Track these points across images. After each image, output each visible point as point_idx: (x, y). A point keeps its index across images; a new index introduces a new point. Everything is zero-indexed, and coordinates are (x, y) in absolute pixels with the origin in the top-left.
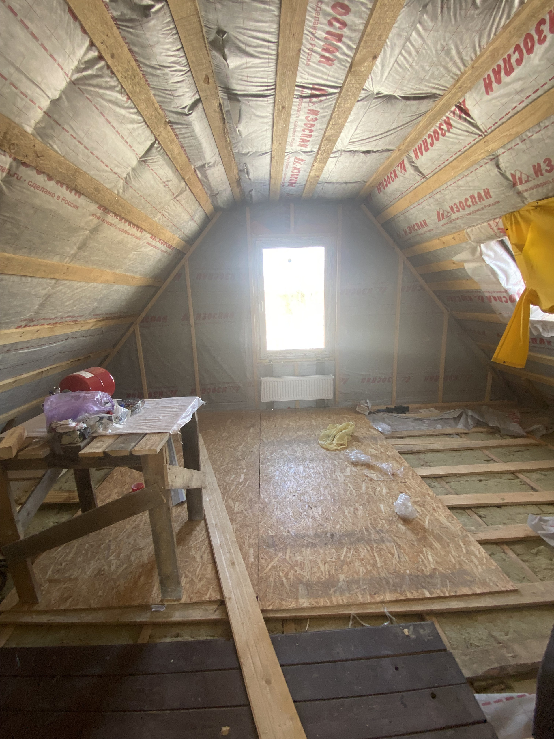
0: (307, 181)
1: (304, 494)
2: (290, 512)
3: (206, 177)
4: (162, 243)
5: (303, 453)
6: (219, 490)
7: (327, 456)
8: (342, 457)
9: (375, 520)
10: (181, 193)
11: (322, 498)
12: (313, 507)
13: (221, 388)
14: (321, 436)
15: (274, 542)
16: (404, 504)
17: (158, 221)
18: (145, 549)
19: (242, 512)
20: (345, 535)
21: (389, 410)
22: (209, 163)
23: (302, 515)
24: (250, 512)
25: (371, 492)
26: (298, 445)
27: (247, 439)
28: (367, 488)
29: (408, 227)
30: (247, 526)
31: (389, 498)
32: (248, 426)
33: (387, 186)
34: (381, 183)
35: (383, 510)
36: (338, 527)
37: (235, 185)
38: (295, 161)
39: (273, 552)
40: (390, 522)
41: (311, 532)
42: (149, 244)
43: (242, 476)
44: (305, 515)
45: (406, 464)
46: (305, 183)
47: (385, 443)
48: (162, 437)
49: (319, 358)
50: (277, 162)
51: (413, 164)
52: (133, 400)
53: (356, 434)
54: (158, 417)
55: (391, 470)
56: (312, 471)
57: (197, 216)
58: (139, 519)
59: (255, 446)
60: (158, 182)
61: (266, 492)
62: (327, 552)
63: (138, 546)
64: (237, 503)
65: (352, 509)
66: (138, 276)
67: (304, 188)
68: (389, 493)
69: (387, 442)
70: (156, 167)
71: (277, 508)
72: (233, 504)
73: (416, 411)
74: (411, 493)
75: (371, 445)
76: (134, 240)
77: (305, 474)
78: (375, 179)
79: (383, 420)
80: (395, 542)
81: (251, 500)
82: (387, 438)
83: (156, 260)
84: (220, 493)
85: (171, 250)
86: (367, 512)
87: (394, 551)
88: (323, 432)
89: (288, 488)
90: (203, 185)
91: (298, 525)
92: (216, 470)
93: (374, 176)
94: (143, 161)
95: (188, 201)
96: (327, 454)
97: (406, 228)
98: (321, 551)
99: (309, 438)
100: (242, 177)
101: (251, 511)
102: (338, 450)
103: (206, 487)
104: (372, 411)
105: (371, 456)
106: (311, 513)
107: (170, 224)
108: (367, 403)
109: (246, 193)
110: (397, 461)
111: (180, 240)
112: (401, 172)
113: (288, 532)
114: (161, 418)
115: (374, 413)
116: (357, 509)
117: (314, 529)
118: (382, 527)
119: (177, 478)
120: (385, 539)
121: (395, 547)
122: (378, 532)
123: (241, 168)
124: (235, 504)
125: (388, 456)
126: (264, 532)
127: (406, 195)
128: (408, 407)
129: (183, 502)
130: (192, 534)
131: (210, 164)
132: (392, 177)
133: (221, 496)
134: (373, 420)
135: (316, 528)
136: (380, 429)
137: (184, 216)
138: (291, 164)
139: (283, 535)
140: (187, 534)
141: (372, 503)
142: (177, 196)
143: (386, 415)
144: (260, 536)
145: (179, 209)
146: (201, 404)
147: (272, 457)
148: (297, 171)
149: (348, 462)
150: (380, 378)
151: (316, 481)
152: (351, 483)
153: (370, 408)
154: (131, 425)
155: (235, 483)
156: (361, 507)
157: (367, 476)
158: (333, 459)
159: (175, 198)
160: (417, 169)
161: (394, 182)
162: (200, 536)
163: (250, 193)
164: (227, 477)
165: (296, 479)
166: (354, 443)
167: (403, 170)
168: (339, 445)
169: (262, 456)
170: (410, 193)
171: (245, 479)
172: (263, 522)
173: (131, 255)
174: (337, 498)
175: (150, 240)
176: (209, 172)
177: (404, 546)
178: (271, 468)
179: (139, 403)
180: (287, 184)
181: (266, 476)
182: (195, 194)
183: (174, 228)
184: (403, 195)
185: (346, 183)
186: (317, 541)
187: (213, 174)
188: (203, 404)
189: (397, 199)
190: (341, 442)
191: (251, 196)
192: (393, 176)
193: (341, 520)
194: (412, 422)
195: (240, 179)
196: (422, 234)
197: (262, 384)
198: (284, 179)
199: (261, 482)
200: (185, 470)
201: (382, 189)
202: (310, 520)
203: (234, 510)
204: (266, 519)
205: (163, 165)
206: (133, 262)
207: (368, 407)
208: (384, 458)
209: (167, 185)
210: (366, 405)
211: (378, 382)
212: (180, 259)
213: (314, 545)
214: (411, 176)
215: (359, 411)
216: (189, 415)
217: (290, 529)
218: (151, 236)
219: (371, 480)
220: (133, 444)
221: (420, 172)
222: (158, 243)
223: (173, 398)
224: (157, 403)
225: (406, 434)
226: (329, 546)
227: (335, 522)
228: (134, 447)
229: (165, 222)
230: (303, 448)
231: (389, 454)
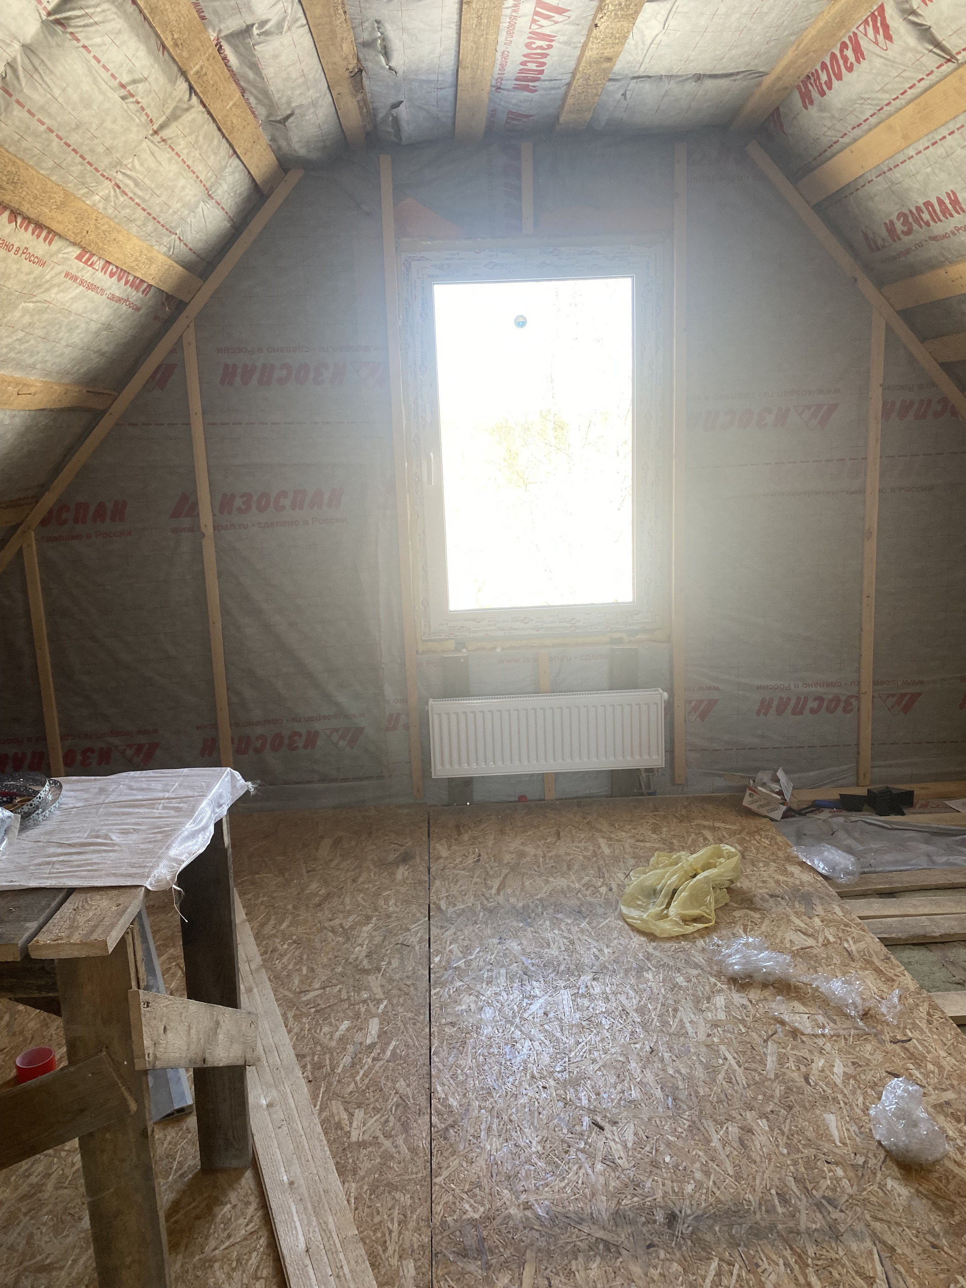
0: (574, 74)
1: (575, 1082)
2: (531, 1140)
3: (254, 66)
4: (112, 275)
5: (571, 948)
6: (298, 1072)
7: (649, 956)
8: (699, 959)
9: (810, 1164)
10: (174, 117)
11: (635, 1094)
12: (607, 1126)
13: (300, 735)
14: (628, 890)
15: (482, 1240)
16: (902, 1114)
17: (101, 205)
18: (62, 1268)
19: (375, 1142)
20: (715, 1217)
21: (849, 804)
22: (263, 23)
23: (572, 1150)
24: (400, 1141)
25: (795, 1075)
26: (556, 922)
27: (386, 900)
28: (782, 1060)
29: (901, 215)
30: (392, 1187)
31: (854, 1093)
32: (391, 857)
33: (830, 88)
34: (810, 78)
35: (835, 1134)
36: (689, 1188)
37: (345, 88)
38: (536, 13)
39: (480, 1273)
40: (860, 1172)
41: (603, 1206)
42: (75, 278)
43: (374, 1026)
44: (583, 1151)
45: (908, 980)
46: (567, 78)
47: (837, 910)
48: (122, 900)
49: (617, 635)
50: (479, 17)
51: (912, 18)
52: (27, 780)
53: (743, 884)
54: (106, 837)
55: (859, 1001)
56: (601, 1006)
57: (225, 187)
58: (40, 1168)
59: (414, 927)
60: (104, 87)
61: (454, 1076)
62: (655, 1273)
63: (39, 1258)
64: (359, 1114)
65: (733, 1130)
66: (35, 379)
67: (566, 94)
68: (855, 1078)
69: (842, 909)
70: (98, 40)
71: (489, 1129)
72: (345, 1116)
73: (939, 802)
74: (926, 1075)
75: (794, 918)
76: (26, 265)
77: (578, 1016)
78: (792, 62)
79: (829, 837)
80: (876, 1238)
81: (402, 1104)
82: (843, 896)
83: (94, 326)
84: (303, 1082)
85: (140, 294)
86: (782, 1141)
87: (874, 1268)
88: (639, 879)
89: (525, 1062)
90: (243, 91)
91: (559, 1184)
92: (286, 1004)
93: (790, 54)
94: (58, 22)
95: (197, 141)
96: (650, 950)
97: (894, 217)
98: (637, 1270)
99: (589, 899)
100: (368, 65)
101: (406, 1141)
102: (684, 937)
103: (256, 1062)
104: (795, 807)
105: (795, 955)
106: (600, 1144)
107: (140, 214)
108: (777, 781)
109: (381, 115)
110: (878, 970)
111: (170, 262)
112: (876, 43)
113: (527, 1206)
114: (116, 838)
115: (801, 813)
116: (750, 1131)
117: (611, 1196)
118: (834, 1190)
119: (170, 1034)
120: (842, 1228)
121: (876, 1257)
122: (819, 1206)
123: (366, 36)
124: (351, 1115)
125: (849, 953)
126: (451, 1208)
127: (890, 116)
128: (911, 793)
129: (181, 1110)
130: (214, 1216)
131: (267, 27)
132: (845, 59)
133: (305, 1089)
134: (800, 838)
135: (617, 1195)
136: (821, 867)
137: (183, 188)
138: (523, 23)
139: (509, 1217)
140: (198, 1218)
141: (797, 1108)
142: (162, 127)
143: (841, 820)
144: (437, 1219)
145: (169, 168)
146: (242, 793)
147: (468, 963)
148: (544, 44)
149: (719, 975)
150: (820, 699)
151: (614, 1039)
152: (729, 1044)
153: (788, 796)
154: (23, 861)
155: (351, 1048)
156: (763, 1123)
157: (782, 1023)
158: (671, 968)
159: (156, 132)
160: (925, 33)
161: (854, 74)
162: (242, 1221)
163: (394, 111)
164: (326, 1029)
165: (549, 1034)
166: (737, 914)
167: (881, 38)
168: (687, 920)
169: (437, 959)
170: (903, 107)
171: (382, 1034)
172: (445, 1174)
173: (17, 314)
174: (683, 1095)
175: (76, 267)
176: (265, 51)
177: (908, 1251)
178: (468, 1001)
179: (45, 791)
180: (511, 84)
181: (453, 1024)
182: (218, 118)
183: (150, 227)
184: (882, 115)
185: (699, 78)
186: (622, 1236)
187: (276, 57)
188: (248, 792)
189: (865, 127)
190: (696, 912)
191: (396, 121)
192: (849, 53)
193: (697, 1165)
194: (927, 842)
195: (360, 71)
196: (945, 236)
197: (434, 721)
198: (503, 67)
199: (436, 1043)
200: (195, 1007)
201: (815, 94)
202: (599, 1167)
203: (348, 1134)
204: (454, 1163)
205: (120, 32)
206: (21, 334)
207: (780, 793)
208: (837, 960)
209: (132, 96)
210: (776, 787)
211: (813, 711)
212: (167, 323)
213: (610, 1249)
214: (910, 55)
215: (754, 807)
216: (204, 828)
217: (532, 1199)
218: (78, 251)
219: (795, 1033)
220: (33, 925)
221: (938, 44)
222: (100, 274)
223: (150, 773)
224: (102, 790)
225: (906, 880)
226: (662, 1254)
227: (681, 1174)
228: (36, 934)
229: (124, 207)
230: (569, 931)
231: (853, 948)
